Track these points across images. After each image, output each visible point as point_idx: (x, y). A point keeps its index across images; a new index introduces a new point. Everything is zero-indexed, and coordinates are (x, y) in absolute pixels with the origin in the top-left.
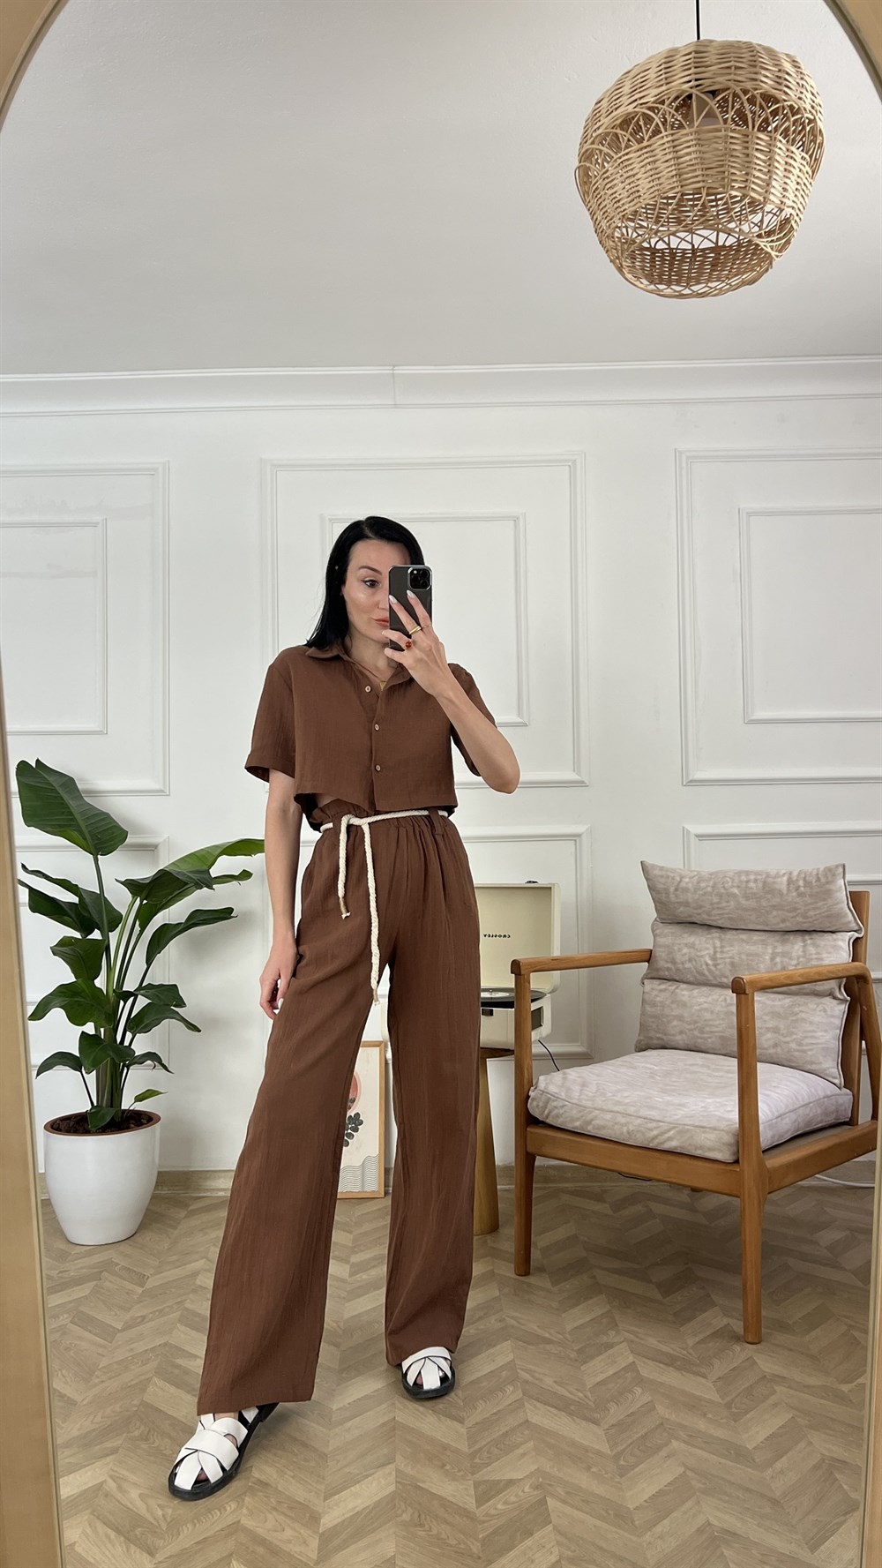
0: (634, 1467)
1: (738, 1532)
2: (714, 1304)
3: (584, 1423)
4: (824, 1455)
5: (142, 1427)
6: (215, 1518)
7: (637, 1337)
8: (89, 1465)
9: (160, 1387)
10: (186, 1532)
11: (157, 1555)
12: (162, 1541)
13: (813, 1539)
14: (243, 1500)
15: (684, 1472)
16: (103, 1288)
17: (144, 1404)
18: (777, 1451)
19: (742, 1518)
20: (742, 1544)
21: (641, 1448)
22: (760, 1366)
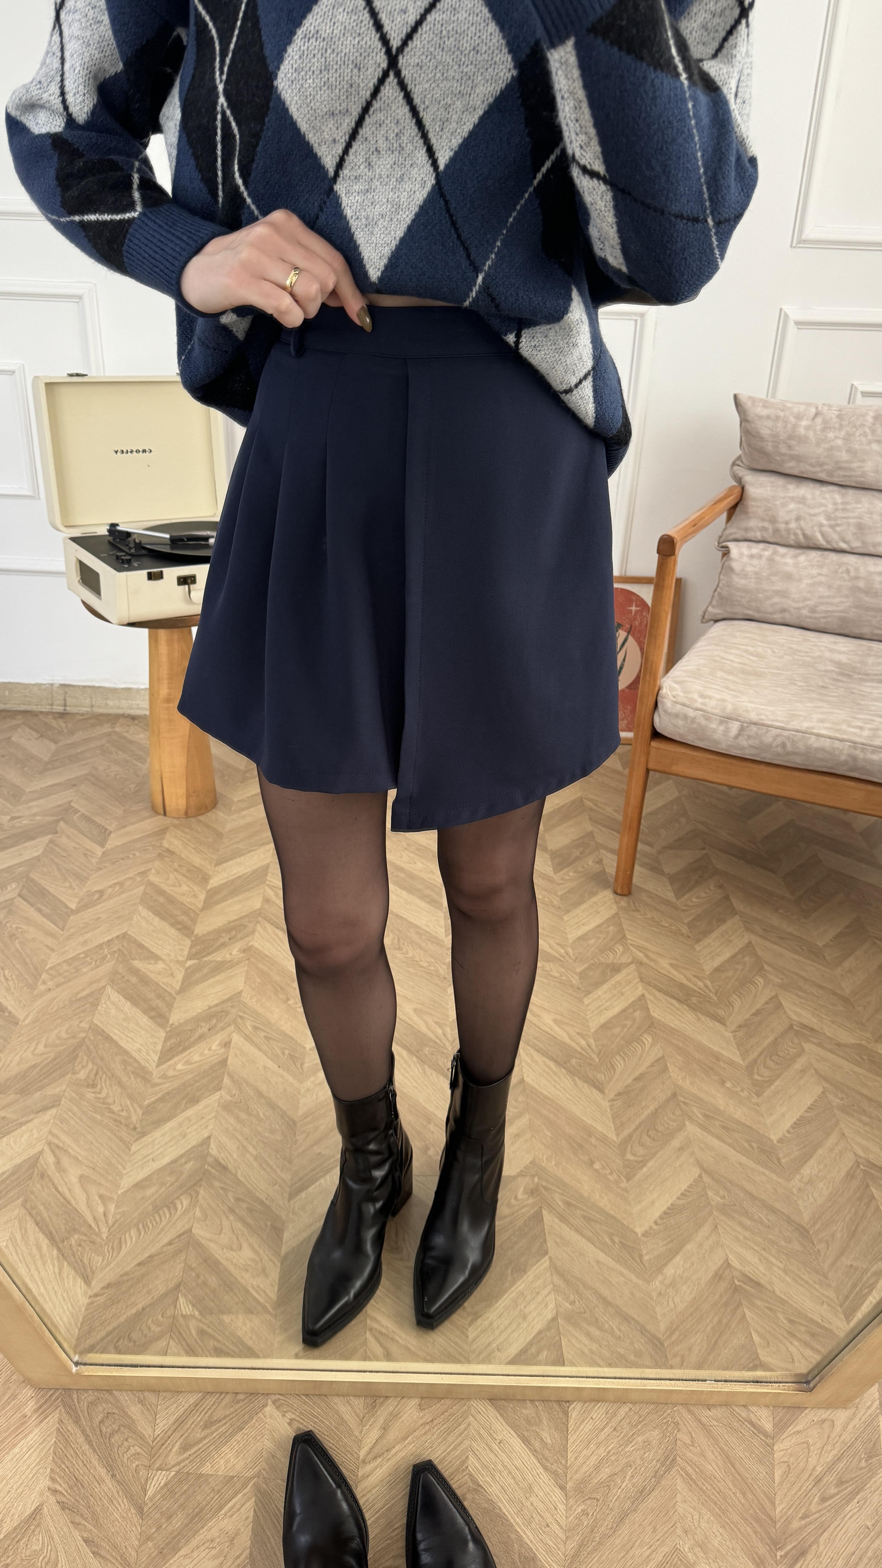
0: (644, 1163)
1: (762, 1282)
2: (734, 912)
3: (586, 1089)
4: (860, 1157)
5: (90, 1065)
6: (165, 1222)
7: (647, 956)
8: (23, 1124)
9: (113, 1003)
10: (129, 1243)
11: (92, 1285)
12: (100, 1259)
13: (847, 1297)
14: (198, 1193)
15: (700, 1176)
16: (58, 846)
17: (95, 1030)
18: (805, 1147)
19: (765, 1258)
20: (767, 1305)
21: (650, 1132)
22: (787, 1010)
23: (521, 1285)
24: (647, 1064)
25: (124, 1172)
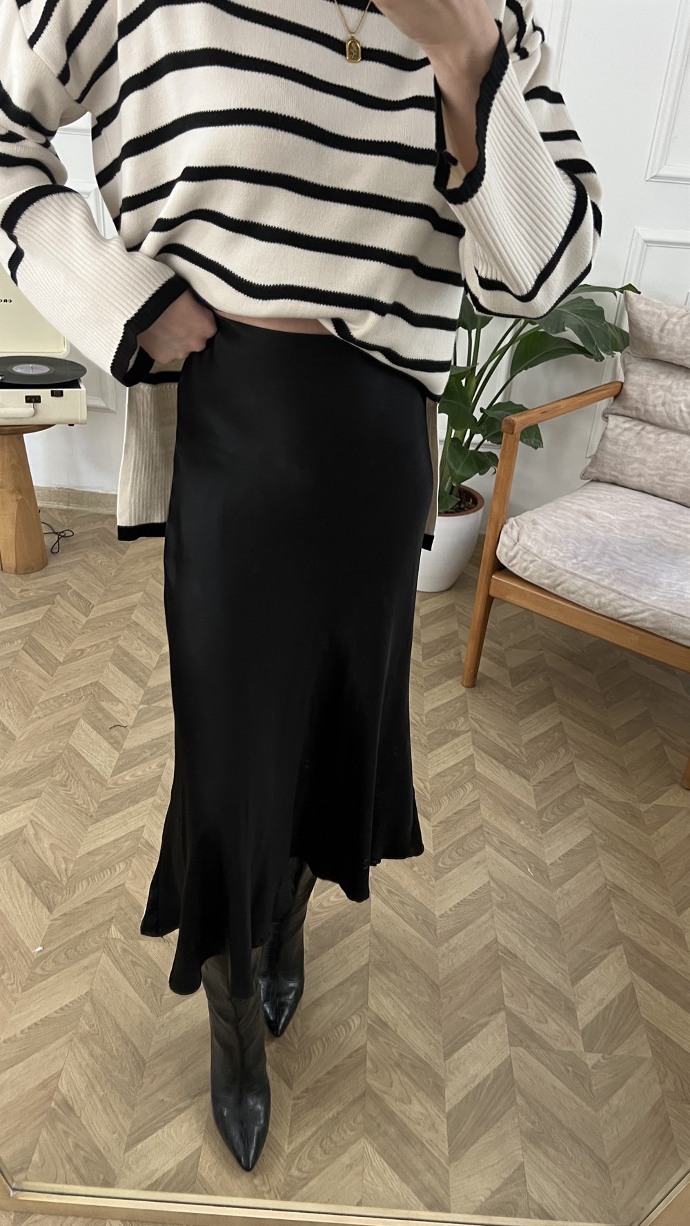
0: (450, 869)
1: (518, 955)
2: (554, 699)
4: (608, 880)
5: (64, 772)
6: (106, 878)
7: (481, 727)
8: (14, 807)
9: (84, 731)
10: (80, 889)
11: (54, 913)
12: (60, 897)
14: (131, 862)
15: (489, 882)
16: (54, 614)
17: (70, 748)
18: (569, 870)
19: (524, 940)
20: (517, 970)
21: (459, 850)
22: (577, 773)
23: (347, 941)
24: (467, 803)
25: (82, 844)
